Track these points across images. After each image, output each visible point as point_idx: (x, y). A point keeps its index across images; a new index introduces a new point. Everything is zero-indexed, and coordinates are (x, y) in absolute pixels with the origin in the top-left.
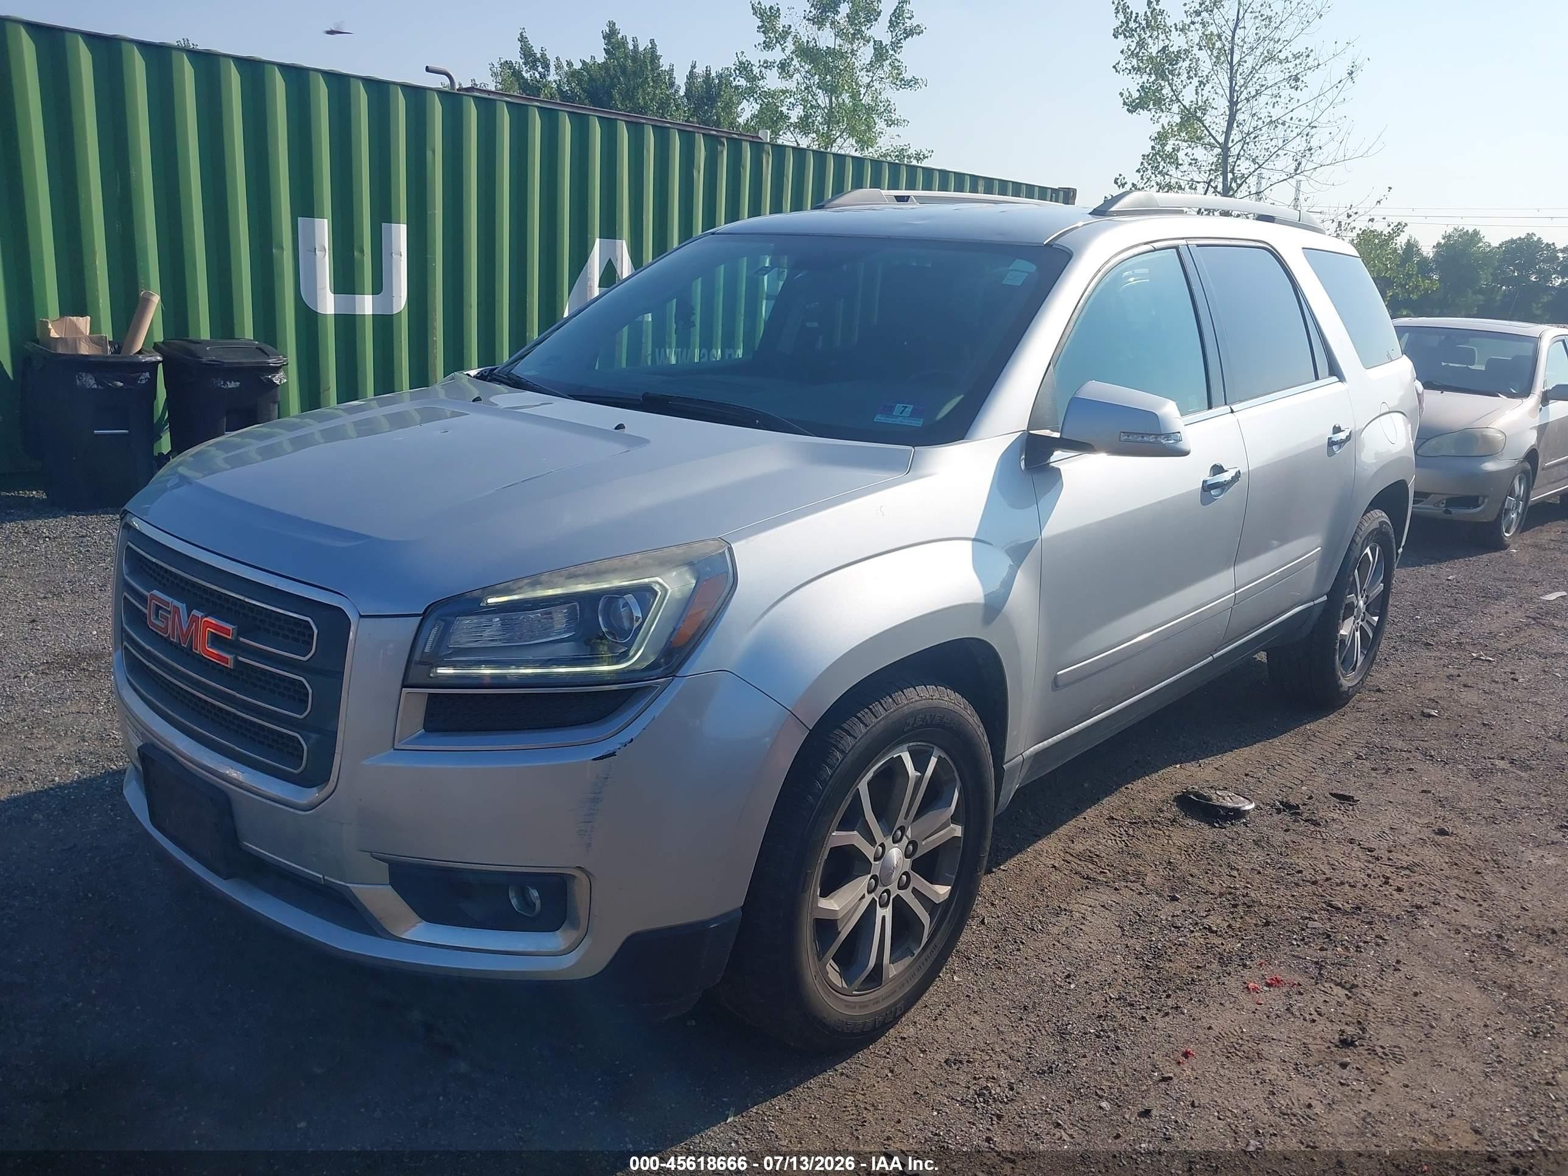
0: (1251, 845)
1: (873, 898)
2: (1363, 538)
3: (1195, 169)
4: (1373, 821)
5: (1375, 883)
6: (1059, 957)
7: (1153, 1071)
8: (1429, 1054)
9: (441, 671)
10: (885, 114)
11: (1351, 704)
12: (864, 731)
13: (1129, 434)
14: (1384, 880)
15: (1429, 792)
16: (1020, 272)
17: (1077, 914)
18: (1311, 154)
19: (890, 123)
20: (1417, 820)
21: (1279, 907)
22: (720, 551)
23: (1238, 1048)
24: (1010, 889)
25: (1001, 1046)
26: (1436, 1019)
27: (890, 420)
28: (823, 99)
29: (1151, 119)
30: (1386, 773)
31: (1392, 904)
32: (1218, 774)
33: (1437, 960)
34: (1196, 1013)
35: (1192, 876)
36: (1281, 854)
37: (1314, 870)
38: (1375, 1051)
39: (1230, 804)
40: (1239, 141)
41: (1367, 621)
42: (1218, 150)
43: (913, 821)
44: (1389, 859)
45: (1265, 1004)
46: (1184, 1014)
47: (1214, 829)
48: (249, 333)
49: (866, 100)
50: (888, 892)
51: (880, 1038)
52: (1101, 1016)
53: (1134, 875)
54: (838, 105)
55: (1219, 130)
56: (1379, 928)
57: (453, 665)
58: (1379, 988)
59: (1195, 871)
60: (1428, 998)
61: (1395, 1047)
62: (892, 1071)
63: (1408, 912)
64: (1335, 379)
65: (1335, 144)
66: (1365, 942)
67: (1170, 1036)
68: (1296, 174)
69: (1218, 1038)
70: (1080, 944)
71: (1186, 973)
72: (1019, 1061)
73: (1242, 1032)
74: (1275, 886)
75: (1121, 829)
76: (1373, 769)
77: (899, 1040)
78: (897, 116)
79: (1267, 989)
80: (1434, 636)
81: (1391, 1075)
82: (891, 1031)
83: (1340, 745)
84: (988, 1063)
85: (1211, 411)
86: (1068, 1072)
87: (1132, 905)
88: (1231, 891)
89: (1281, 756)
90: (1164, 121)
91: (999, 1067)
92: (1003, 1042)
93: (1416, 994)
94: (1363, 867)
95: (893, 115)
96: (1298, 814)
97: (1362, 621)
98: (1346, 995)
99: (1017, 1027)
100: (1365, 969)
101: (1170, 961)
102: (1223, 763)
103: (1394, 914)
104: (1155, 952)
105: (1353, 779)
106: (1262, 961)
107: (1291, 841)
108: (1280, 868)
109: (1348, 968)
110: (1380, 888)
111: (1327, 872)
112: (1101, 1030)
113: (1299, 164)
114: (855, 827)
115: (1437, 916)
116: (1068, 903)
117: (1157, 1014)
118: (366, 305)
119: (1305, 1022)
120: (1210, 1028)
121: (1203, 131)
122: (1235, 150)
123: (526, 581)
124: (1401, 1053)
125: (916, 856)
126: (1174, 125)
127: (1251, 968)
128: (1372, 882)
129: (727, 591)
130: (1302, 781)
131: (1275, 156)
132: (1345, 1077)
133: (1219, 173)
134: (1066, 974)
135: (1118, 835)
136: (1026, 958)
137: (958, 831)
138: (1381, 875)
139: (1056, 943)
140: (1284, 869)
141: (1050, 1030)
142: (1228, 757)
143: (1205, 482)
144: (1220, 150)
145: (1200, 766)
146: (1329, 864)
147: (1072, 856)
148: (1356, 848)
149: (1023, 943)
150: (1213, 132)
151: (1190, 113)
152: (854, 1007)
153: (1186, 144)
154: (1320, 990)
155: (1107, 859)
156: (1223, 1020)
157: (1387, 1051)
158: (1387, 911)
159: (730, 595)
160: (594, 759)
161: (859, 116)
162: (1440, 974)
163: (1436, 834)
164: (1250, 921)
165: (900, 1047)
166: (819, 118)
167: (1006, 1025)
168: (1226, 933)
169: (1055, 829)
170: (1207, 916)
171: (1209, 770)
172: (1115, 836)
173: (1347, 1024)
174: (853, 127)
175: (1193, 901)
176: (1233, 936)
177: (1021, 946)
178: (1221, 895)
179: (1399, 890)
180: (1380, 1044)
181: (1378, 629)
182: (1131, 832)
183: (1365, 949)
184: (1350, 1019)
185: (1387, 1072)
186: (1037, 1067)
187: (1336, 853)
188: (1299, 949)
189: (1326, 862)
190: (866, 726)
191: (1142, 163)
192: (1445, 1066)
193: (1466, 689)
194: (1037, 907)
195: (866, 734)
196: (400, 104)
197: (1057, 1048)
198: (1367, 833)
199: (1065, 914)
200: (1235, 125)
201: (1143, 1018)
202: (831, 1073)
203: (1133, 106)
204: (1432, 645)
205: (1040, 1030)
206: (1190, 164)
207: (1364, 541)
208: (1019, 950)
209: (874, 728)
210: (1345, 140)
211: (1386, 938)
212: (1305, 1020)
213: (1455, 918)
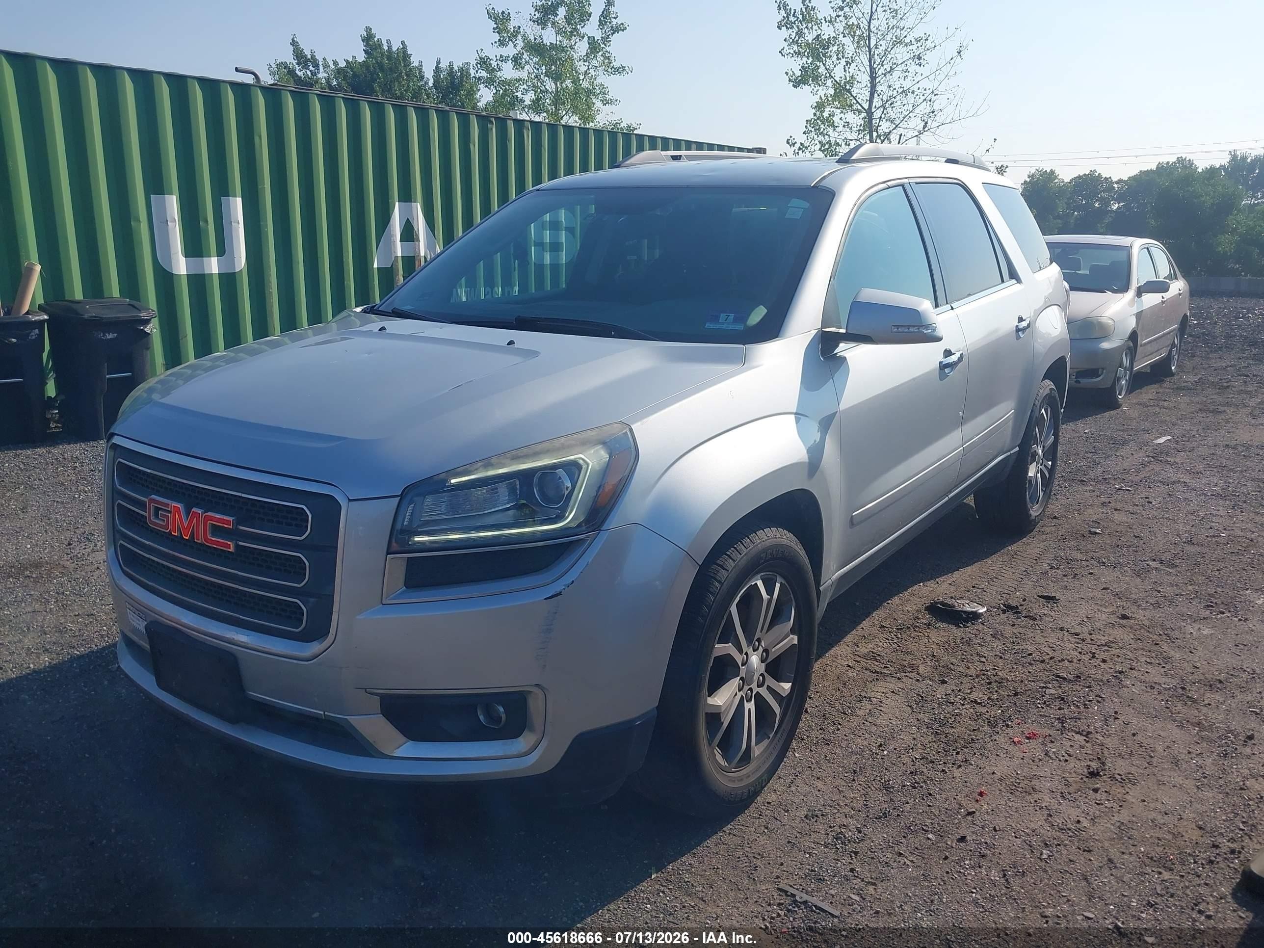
0: (989, 638)
1: (742, 696)
2: (1040, 401)
3: (848, 130)
4: (1074, 614)
5: (1086, 658)
6: (870, 732)
7: (960, 809)
8: (1153, 776)
9: (417, 539)
10: (600, 95)
11: (1037, 529)
12: (733, 565)
13: (898, 327)
14: (1091, 655)
15: (1108, 589)
16: (797, 208)
17: (875, 699)
18: (935, 115)
19: (605, 102)
20: (1104, 610)
21: (1022, 681)
22: (624, 431)
23: (1017, 785)
24: (820, 686)
25: (844, 801)
26: (1153, 751)
27: (718, 326)
28: (550, 85)
29: (811, 92)
30: (1074, 577)
31: (1102, 672)
32: (953, 589)
33: (1143, 709)
34: (981, 763)
35: (952, 664)
36: (1014, 643)
37: (1040, 652)
38: (1115, 778)
39: (968, 609)
40: (881, 106)
41: (1045, 465)
42: (863, 115)
43: (766, 633)
44: (1092, 640)
45: (1029, 752)
46: (972, 765)
47: (961, 629)
48: (116, 293)
49: (585, 84)
50: (751, 689)
51: (751, 804)
52: (913, 772)
53: (909, 667)
54: (563, 89)
55: (864, 99)
56: (1096, 689)
57: (428, 533)
58: (1107, 733)
59: (954, 661)
60: (1143, 736)
61: (1129, 774)
62: (767, 828)
63: (1114, 676)
64: (1014, 281)
65: (952, 107)
66: (1089, 701)
67: (966, 782)
68: (925, 131)
69: (1001, 780)
70: (883, 721)
71: (966, 735)
72: (860, 811)
73: (1017, 774)
74: (1015, 667)
75: (892, 634)
76: (1064, 576)
77: (766, 804)
78: (610, 97)
79: (1028, 741)
80: (1086, 475)
81: (1131, 794)
82: (758, 798)
83: (1036, 560)
84: (837, 815)
85: (938, 309)
86: (898, 815)
87: (913, 689)
88: (983, 673)
89: (995, 572)
90: (822, 92)
91: (846, 817)
92: (844, 798)
93: (1134, 735)
94: (1074, 647)
95: (607, 96)
96: (1020, 613)
97: (1041, 465)
98: (1085, 740)
99: (852, 786)
100: (1094, 720)
101: (953, 727)
102: (954, 579)
103: (1105, 679)
104: (940, 722)
105: (1052, 584)
106: (1019, 721)
107: (1019, 633)
108: (1015, 653)
109: (1082, 720)
110: (1090, 661)
111: (1050, 653)
112: (915, 783)
113: (926, 123)
114: (730, 639)
115: (1135, 677)
116: (866, 692)
117: (952, 767)
118: (213, 265)
119: (1060, 763)
120: (994, 773)
121: (851, 100)
122: (877, 114)
123: (480, 464)
124: (1133, 778)
125: (768, 661)
126: (829, 96)
127: (1012, 727)
128: (1083, 657)
129: (632, 460)
130: (1015, 588)
131: (907, 117)
132: (1099, 799)
133: (866, 132)
134: (878, 744)
135: (890, 639)
136: (845, 735)
137: (794, 639)
138: (1088, 652)
139: (865, 722)
140: (1018, 653)
141: (876, 786)
142: (956, 575)
143: (941, 363)
144: (866, 114)
145: (938, 583)
146: (1049, 647)
147: (860, 657)
148: (1066, 634)
149: (840, 724)
150: (859, 101)
151: (841, 86)
152: (734, 781)
153: (839, 111)
154: (1065, 738)
155: (887, 657)
156: (1002, 766)
157: (1123, 777)
158: (1099, 677)
159: (634, 465)
160: (545, 599)
161: (580, 98)
162: (1148, 719)
163: (1120, 618)
164: (1003, 693)
165: (769, 810)
166: (547, 101)
167: (843, 786)
168: (988, 703)
169: (843, 638)
170: (971, 692)
171: (945, 585)
172: (888, 639)
173: (1090, 761)
174: (577, 107)
175: (958, 682)
176: (993, 706)
177: (840, 727)
178: (977, 676)
179: (1104, 661)
180: (1117, 772)
181: (1052, 471)
182: (900, 636)
183: (1090, 705)
184: (1092, 757)
185: (1128, 793)
186: (874, 814)
187: (1053, 639)
188: (1043, 710)
189: (1047, 646)
190: (734, 561)
191: (806, 127)
192: (1167, 784)
193: (1117, 512)
194: (844, 696)
195: (735, 567)
196: (230, 99)
197: (886, 798)
198: (1070, 622)
199: (866, 700)
200: (876, 95)
201: (943, 771)
202: (721, 834)
203: (797, 83)
204: (1086, 481)
205: (870, 787)
206: (844, 126)
207: (1041, 404)
208: (838, 730)
209: (740, 563)
210: (959, 103)
211: (1103, 696)
212: (1060, 761)
213: (1149, 678)
